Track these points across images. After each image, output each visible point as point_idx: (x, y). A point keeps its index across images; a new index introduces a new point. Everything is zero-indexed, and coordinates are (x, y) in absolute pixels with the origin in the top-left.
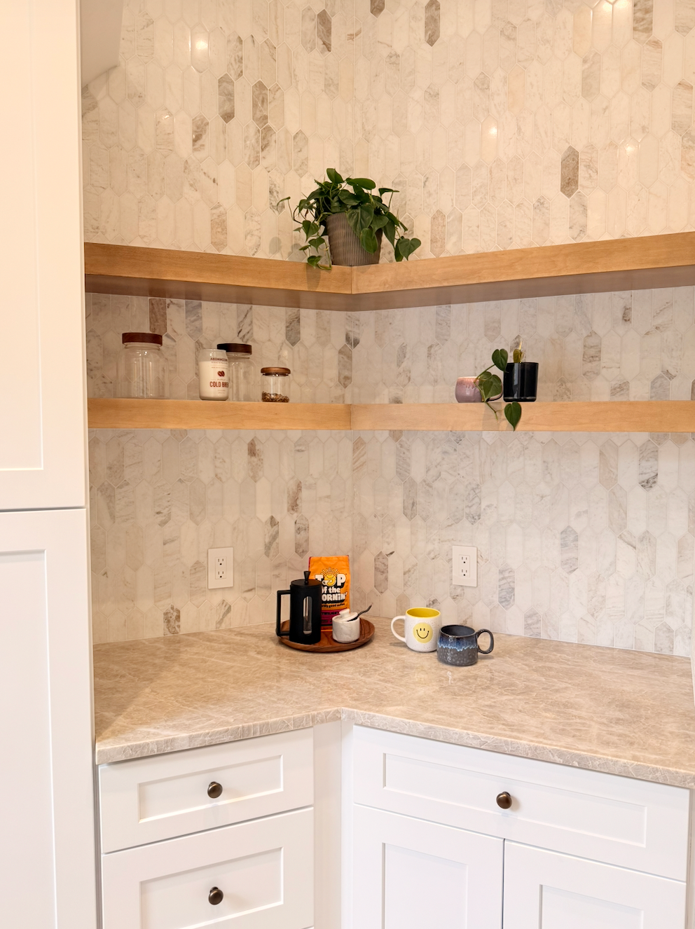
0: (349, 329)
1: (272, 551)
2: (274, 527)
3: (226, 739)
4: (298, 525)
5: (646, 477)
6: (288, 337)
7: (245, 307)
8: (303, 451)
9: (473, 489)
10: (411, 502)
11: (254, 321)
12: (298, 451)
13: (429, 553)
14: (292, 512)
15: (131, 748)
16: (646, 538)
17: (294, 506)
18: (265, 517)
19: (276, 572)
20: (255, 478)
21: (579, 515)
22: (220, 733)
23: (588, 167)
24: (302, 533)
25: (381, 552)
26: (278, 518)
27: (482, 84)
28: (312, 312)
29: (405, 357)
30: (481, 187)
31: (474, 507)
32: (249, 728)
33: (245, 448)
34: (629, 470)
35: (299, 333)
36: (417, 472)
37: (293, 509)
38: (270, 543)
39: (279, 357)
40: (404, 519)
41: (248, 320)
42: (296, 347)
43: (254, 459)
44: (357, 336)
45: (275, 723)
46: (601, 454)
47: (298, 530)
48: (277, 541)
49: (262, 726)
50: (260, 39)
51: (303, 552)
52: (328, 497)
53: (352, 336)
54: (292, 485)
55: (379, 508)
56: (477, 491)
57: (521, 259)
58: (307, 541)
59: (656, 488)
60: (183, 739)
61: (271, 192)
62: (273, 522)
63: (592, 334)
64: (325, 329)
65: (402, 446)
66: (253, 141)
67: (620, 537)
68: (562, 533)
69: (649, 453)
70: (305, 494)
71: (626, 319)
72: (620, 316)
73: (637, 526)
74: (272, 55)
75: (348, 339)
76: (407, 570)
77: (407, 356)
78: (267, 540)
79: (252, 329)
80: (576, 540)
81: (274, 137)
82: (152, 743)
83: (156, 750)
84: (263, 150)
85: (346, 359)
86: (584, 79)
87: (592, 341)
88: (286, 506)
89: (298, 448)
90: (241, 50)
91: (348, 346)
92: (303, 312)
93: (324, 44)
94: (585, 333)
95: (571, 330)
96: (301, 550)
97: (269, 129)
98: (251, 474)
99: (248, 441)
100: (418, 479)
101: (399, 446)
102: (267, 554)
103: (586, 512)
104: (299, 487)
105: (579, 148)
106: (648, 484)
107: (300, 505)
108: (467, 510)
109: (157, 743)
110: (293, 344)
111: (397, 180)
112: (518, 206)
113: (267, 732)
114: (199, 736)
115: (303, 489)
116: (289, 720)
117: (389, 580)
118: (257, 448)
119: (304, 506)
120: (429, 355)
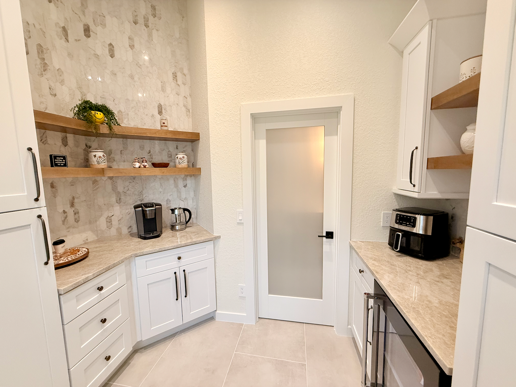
0: (86, 142)
1: (65, 223)
2: (65, 214)
3: (103, 272)
4: (75, 212)
5: (184, 185)
6: (63, 143)
7: (43, 131)
8: (73, 185)
9: (140, 192)
10: (119, 198)
11: (48, 136)
12: (72, 185)
13: (127, 213)
14: (72, 207)
15: (74, 284)
16: (186, 199)
17: (72, 205)
18: (61, 211)
19: (68, 230)
20: (55, 197)
21: (170, 195)
22: (102, 270)
23: (165, 109)
24: (77, 214)
25: (108, 216)
26: (66, 210)
27: (132, 77)
28: (72, 135)
29: (112, 153)
30: (134, 107)
31: (141, 197)
32: (109, 266)
33: (49, 185)
34: (181, 183)
35: (67, 142)
36: (120, 189)
37: (72, 206)
38: (65, 220)
39: (60, 151)
40: (117, 204)
41: (44, 136)
42: (66, 147)
43: (54, 189)
44: (90, 145)
45: (116, 262)
46: (174, 180)
47: (75, 214)
48: (67, 219)
49: (113, 264)
50: (37, 26)
51: (78, 221)
52: (85, 201)
53: (88, 145)
54: (71, 198)
55: (106, 202)
56: (142, 193)
57: (158, 132)
58: (79, 217)
59: (187, 187)
60: (91, 276)
61: (50, 88)
62: (64, 212)
63: (169, 151)
64: (77, 142)
65: (113, 181)
66: (40, 67)
67: (180, 199)
68: (166, 201)
69: (185, 179)
70: (76, 200)
71: (177, 148)
72: (176, 147)
73: (183, 196)
74: (44, 35)
75: (86, 145)
76: (119, 219)
77: (113, 153)
78: (63, 219)
79: (47, 139)
80: (170, 202)
81: (49, 68)
82: (81, 280)
83: (83, 282)
84: (44, 71)
85: (86, 152)
86: (162, 87)
87: (169, 153)
88: (69, 206)
89: (72, 184)
90: (29, 28)
91: (87, 148)
92: (68, 135)
93: (66, 39)
94: (167, 151)
95: (164, 150)
96: (77, 221)
97: (46, 64)
98: (53, 195)
99: (50, 182)
100: (121, 191)
101: (112, 181)
102: (63, 224)
103: (172, 194)
104: (73, 198)
105: (162, 104)
106: (185, 186)
107: (75, 204)
108: (139, 198)
109: (83, 279)
110: (65, 146)
111: (102, 97)
112: (146, 115)
113: (114, 266)
114: (95, 273)
115: (75, 199)
116: (120, 261)
117: (112, 224)
118: (54, 185)
119: (77, 205)
120: (121, 153)
